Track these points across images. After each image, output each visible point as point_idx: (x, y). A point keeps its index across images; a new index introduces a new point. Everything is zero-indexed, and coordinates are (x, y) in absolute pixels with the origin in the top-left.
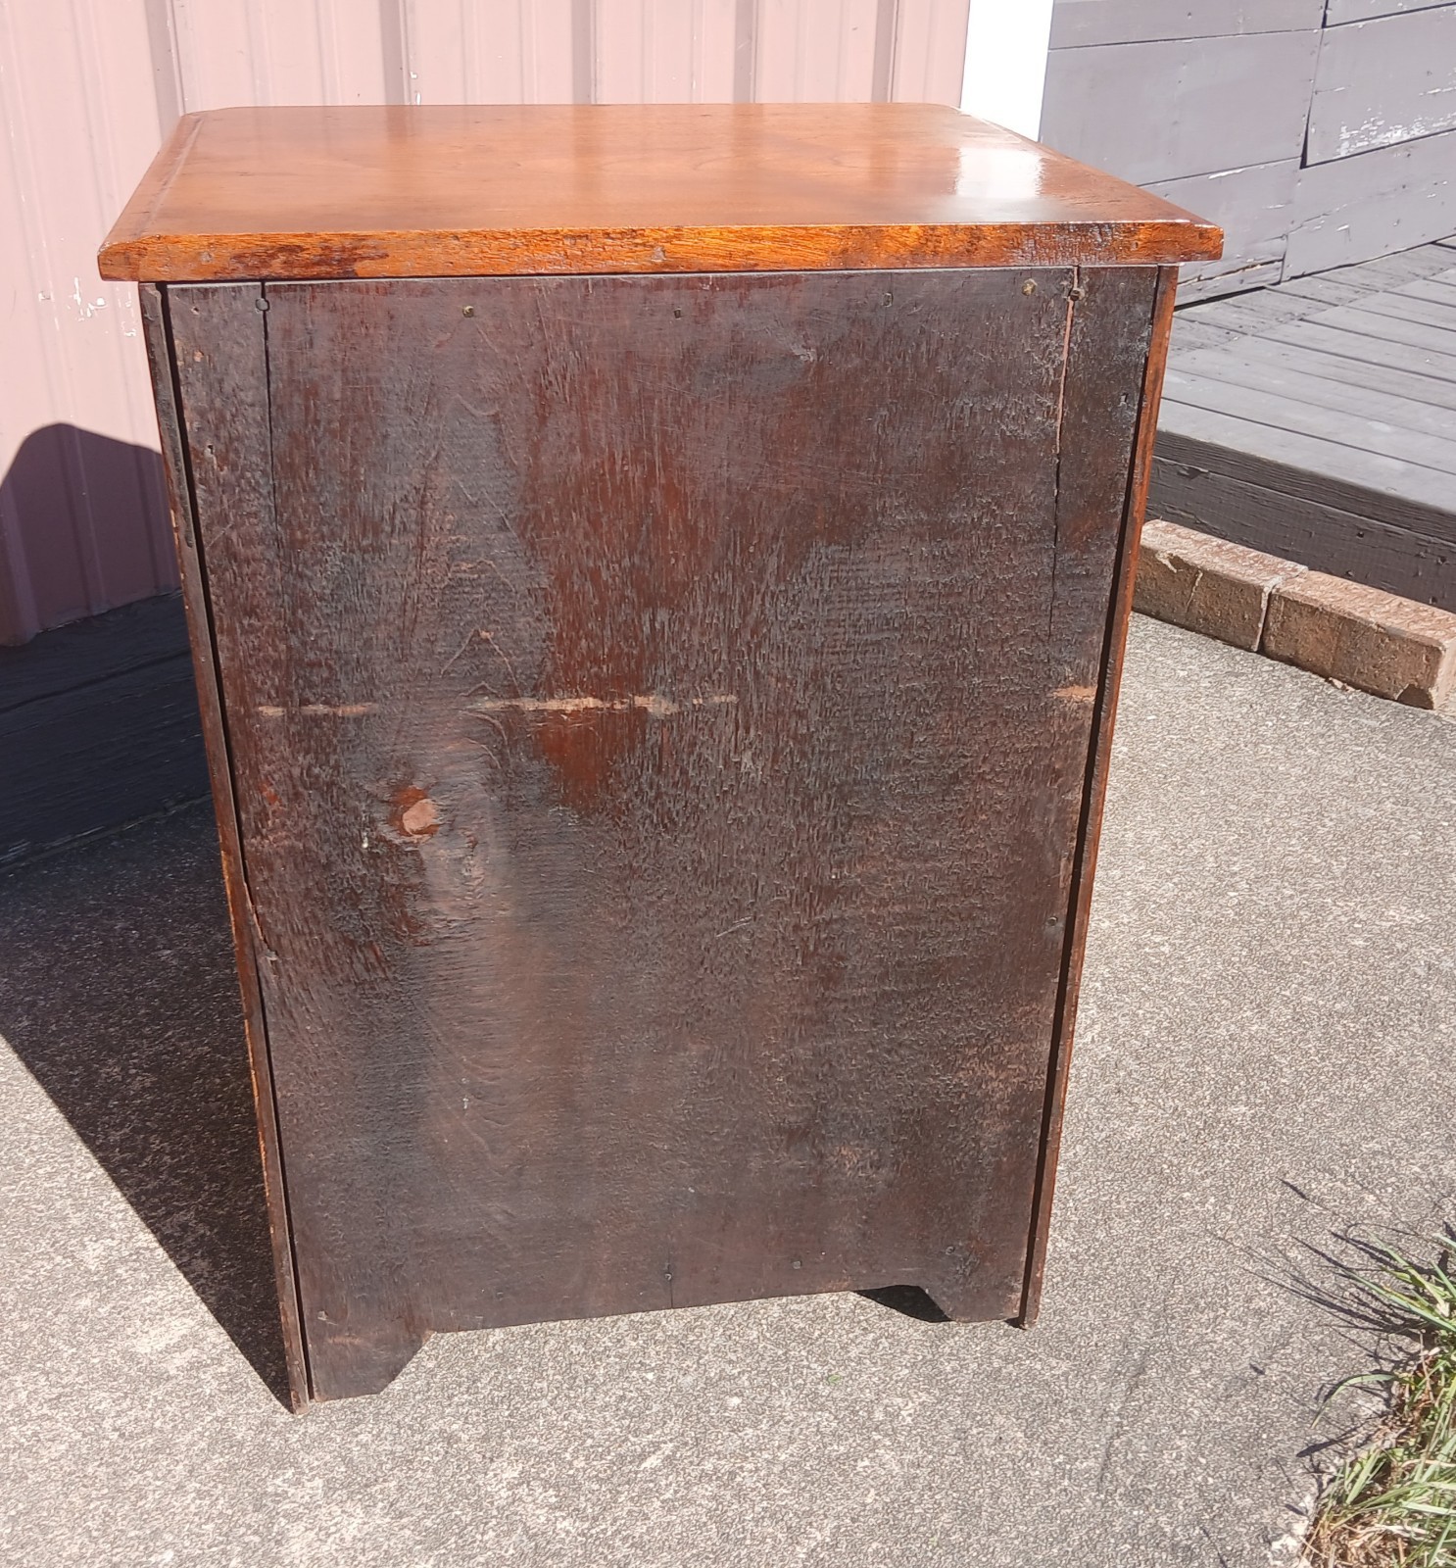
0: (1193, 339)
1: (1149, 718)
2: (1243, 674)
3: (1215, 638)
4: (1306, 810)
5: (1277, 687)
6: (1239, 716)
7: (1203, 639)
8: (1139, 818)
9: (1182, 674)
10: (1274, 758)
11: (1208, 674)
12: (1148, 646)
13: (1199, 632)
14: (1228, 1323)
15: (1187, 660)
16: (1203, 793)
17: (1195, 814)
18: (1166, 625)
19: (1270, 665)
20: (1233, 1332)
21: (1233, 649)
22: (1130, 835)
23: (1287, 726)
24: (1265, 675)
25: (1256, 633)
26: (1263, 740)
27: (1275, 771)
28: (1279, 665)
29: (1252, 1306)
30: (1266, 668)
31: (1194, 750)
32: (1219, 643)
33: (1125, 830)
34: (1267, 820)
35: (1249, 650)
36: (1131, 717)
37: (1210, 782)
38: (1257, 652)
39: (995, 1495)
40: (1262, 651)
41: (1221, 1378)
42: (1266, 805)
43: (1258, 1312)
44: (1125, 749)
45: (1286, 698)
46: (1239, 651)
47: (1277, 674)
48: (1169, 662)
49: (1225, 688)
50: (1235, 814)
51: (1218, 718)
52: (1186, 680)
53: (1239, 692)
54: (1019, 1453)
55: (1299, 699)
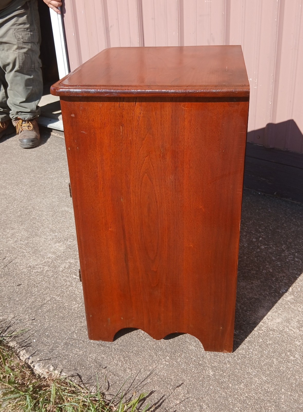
14: (120, 364)
20: (117, 365)
29: (127, 369)
39: (67, 322)
41: (102, 361)
43: (125, 370)
54: (78, 325)
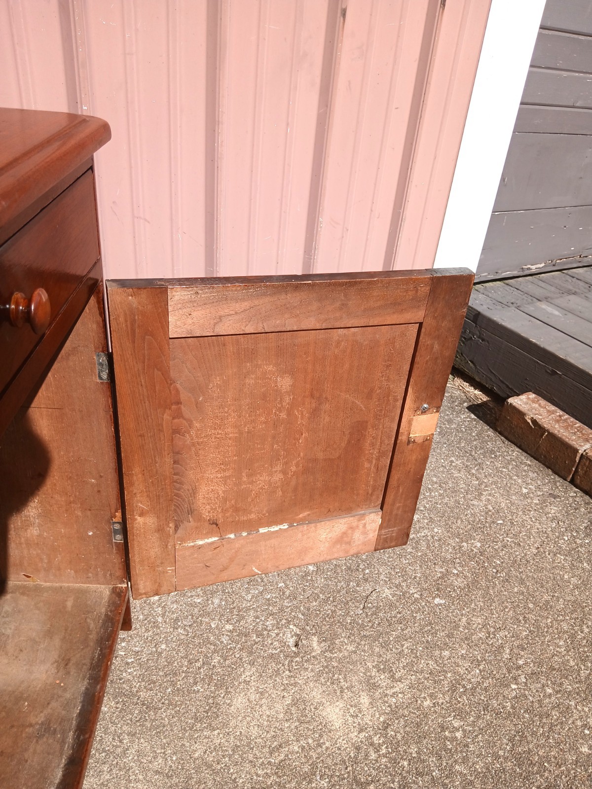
0: (571, 288)
1: (499, 522)
2: (559, 496)
3: (548, 467)
4: (573, 616)
5: (576, 509)
6: (550, 529)
7: (542, 468)
8: (473, 606)
9: (525, 491)
10: (563, 567)
11: (539, 493)
12: (510, 467)
13: (540, 462)
15: (530, 481)
16: (516, 590)
17: (507, 607)
18: (524, 453)
19: (575, 492)
21: (557, 476)
22: (464, 619)
23: (575, 543)
24: (571, 499)
25: (570, 473)
26: (560, 551)
27: (562, 579)
28: (580, 494)
30: (572, 494)
31: (518, 553)
32: (550, 472)
33: (462, 615)
34: (549, 620)
35: (566, 480)
36: (489, 519)
37: (522, 582)
38: (570, 482)
40: (572, 482)
42: (551, 607)
44: (479, 545)
45: (579, 520)
46: (559, 479)
47: (577, 499)
48: (520, 481)
49: (546, 506)
50: (531, 611)
51: (538, 529)
52: (525, 496)
53: (553, 510)
55: (586, 521)
